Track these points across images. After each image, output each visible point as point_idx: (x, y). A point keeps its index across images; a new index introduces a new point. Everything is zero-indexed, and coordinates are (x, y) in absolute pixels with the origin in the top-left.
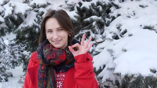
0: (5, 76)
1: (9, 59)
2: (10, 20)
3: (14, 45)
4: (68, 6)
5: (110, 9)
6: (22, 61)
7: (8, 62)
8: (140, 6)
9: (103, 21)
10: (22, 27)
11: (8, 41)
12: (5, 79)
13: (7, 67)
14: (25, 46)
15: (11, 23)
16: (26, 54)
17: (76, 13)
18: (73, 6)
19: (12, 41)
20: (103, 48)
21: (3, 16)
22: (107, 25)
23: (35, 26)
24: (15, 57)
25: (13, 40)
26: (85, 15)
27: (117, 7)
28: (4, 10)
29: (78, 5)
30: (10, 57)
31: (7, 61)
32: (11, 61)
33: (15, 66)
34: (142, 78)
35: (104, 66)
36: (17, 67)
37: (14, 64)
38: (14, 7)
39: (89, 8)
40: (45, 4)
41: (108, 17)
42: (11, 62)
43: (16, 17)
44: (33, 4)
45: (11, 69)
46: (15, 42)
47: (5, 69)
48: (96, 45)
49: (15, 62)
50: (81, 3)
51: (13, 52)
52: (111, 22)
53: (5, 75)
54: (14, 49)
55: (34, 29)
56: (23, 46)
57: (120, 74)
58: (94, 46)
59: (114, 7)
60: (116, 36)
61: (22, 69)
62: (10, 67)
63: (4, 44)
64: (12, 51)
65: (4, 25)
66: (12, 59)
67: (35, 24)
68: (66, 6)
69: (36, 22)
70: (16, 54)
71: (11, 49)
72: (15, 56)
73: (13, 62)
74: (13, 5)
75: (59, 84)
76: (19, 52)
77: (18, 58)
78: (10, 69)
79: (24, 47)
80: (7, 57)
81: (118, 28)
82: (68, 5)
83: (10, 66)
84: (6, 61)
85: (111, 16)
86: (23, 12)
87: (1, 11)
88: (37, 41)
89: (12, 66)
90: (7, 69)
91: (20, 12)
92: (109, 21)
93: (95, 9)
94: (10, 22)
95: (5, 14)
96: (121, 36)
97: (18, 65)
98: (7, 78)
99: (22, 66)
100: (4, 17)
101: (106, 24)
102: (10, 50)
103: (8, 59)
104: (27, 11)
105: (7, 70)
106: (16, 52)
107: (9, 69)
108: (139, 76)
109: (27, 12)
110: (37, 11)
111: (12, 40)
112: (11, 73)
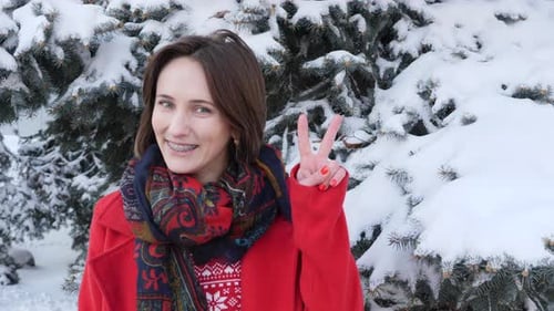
0: (7, 265)
1: (23, 205)
2: (36, 65)
3: (41, 152)
4: (246, 16)
5: (395, 27)
6: (71, 210)
7: (19, 215)
8: (500, 17)
9: (370, 69)
10: (80, 90)
11: (16, 138)
12: (8, 276)
13: (14, 232)
14: (81, 158)
15: (40, 75)
16: (86, 187)
17: (276, 40)
18: (266, 15)
19: (31, 137)
20: (371, 167)
21: (11, 51)
22: (385, 85)
23: (127, 88)
24: (44, 197)
25: (36, 136)
26: (304, 48)
27: (419, 20)
28: (16, 29)
29: (283, 13)
30: (25, 195)
31: (16, 211)
32: (30, 210)
33: (45, 228)
34: (517, 272)
35: (377, 231)
36: (52, 231)
37: (42, 220)
38: (51, 18)
39: (320, 23)
40: (164, 9)
41: (387, 55)
42: (29, 216)
43: (60, 53)
44: (120, 8)
45: (31, 239)
46: (45, 142)
47: (7, 239)
48: (345, 153)
49: (44, 216)
50: (292, 5)
51: (36, 179)
52: (398, 72)
53: (8, 262)
54: (39, 169)
55: (124, 98)
56: (74, 158)
57: (439, 258)
58: (338, 158)
59: (410, 21)
60: (416, 121)
61: (71, 241)
62: (26, 233)
63: (6, 149)
64: (32, 175)
65: (14, 84)
66: (31, 205)
67: (129, 78)
68: (241, 15)
69: (130, 70)
70: (49, 184)
71: (29, 168)
72: (44, 192)
73: (38, 215)
74: (47, 9)
75: (214, 303)
76: (58, 177)
77: (54, 201)
78: (26, 238)
79: (76, 162)
80: (13, 195)
81: (425, 94)
82: (246, 12)
83: (27, 228)
84: (12, 210)
85: (396, 53)
86: (85, 35)
87: (5, 32)
88: (130, 139)
89: (31, 227)
90: (14, 239)
91: (73, 37)
92: (392, 69)
93: (341, 25)
94: (38, 70)
95: (17, 42)
96: (435, 124)
97: (55, 224)
98: (13, 271)
99: (70, 228)
100: (16, 54)
101: (379, 79)
102: (25, 170)
103: (20, 205)
104: (98, 31)
105: (13, 243)
106: (47, 180)
107: (22, 240)
108: (506, 264)
109: (99, 36)
110: (135, 33)
111: (33, 134)
112: (29, 254)
